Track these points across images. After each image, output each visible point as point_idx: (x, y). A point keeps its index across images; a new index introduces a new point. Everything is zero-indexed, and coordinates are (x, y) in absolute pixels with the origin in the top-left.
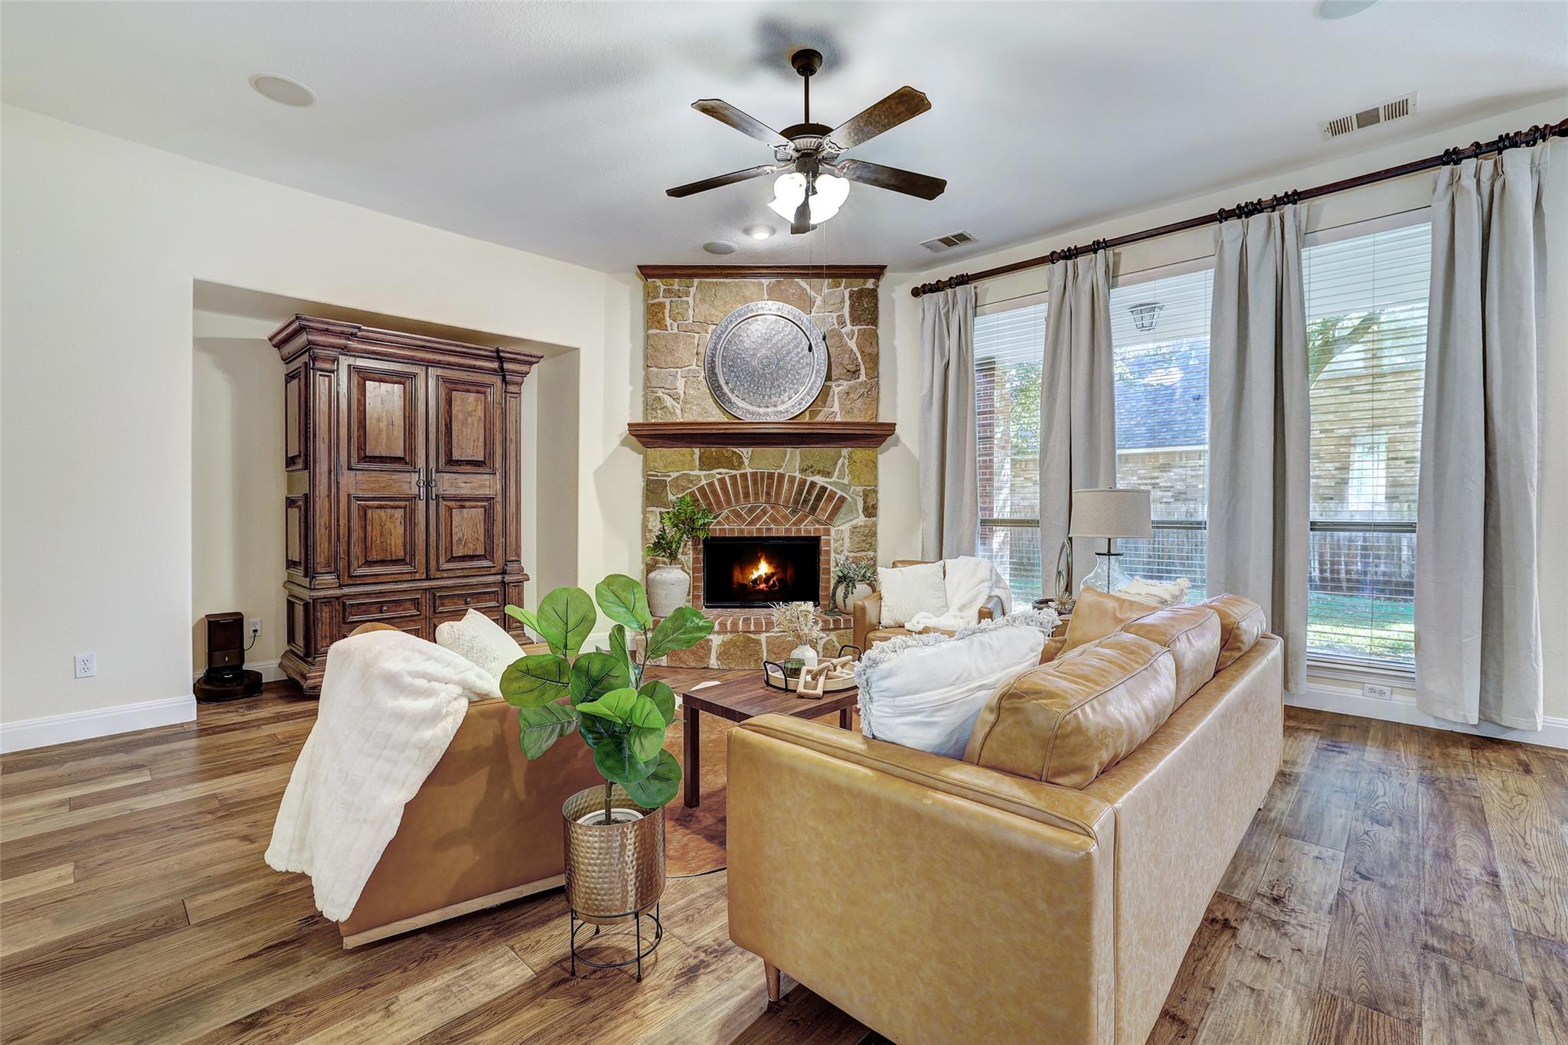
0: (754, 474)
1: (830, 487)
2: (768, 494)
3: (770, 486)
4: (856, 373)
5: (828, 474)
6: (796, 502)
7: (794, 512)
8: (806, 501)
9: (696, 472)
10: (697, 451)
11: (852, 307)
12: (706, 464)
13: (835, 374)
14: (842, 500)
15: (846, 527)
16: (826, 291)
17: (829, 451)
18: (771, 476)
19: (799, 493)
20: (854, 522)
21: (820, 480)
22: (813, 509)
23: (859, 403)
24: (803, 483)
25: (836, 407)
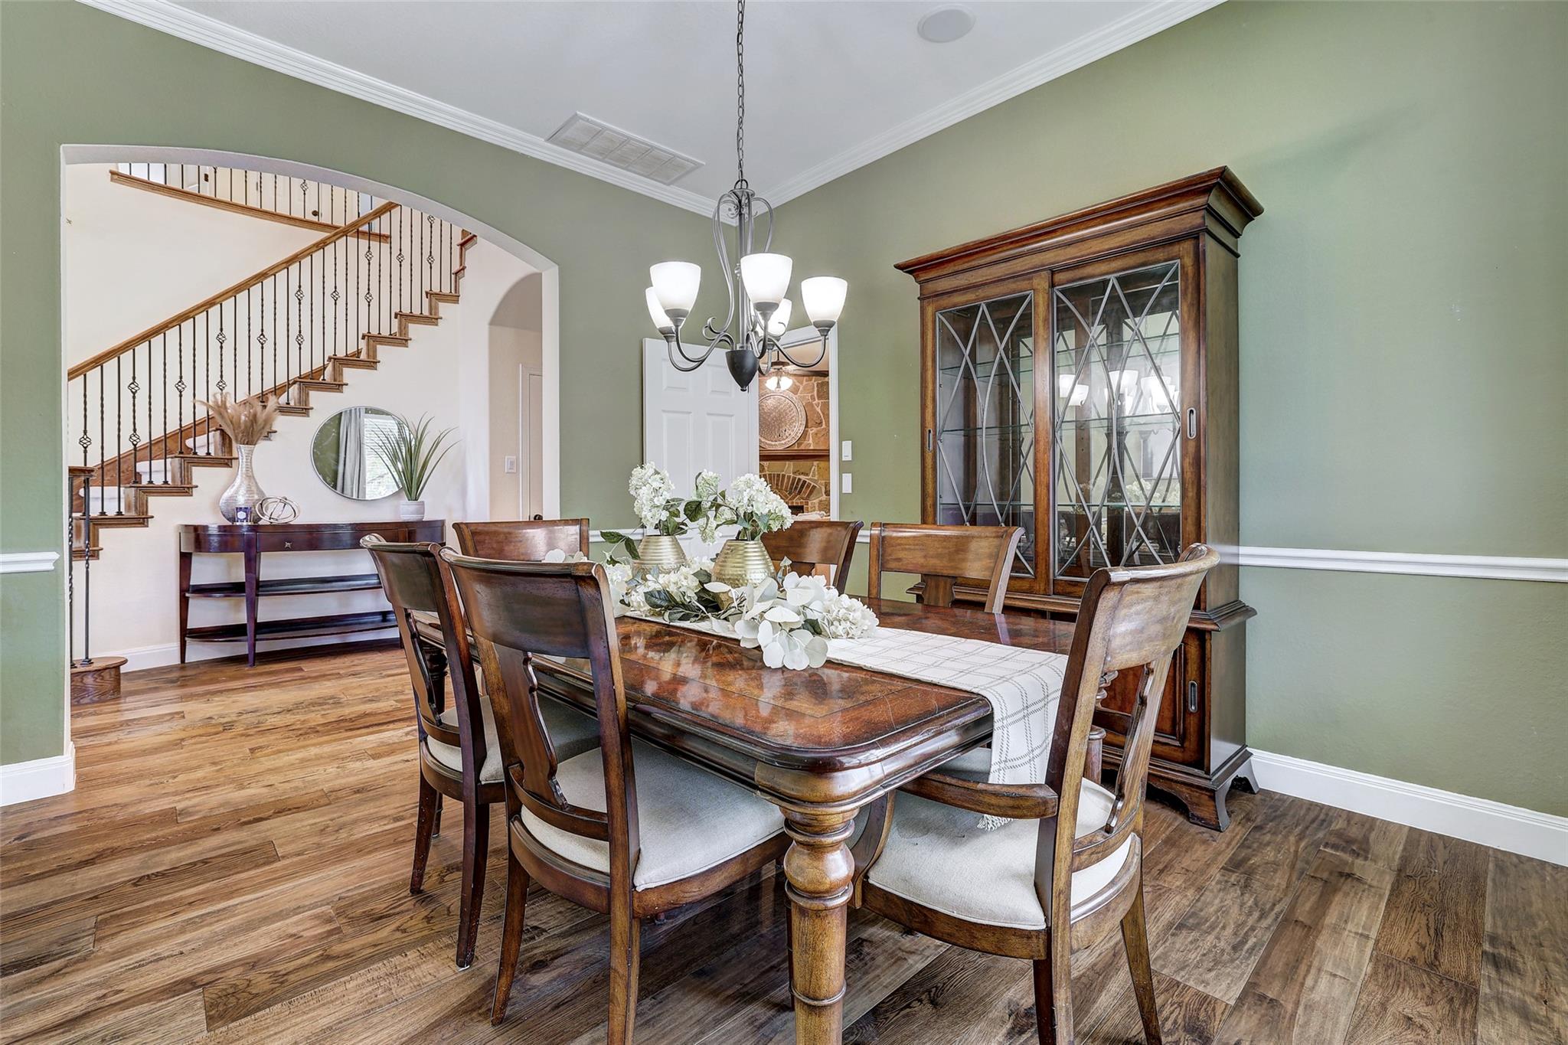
0: (770, 475)
1: (808, 481)
2: (777, 485)
3: (778, 480)
4: (820, 424)
5: (807, 475)
6: (791, 488)
7: (790, 494)
8: (796, 488)
11: (818, 391)
13: (809, 425)
14: (814, 487)
15: (816, 501)
16: (805, 383)
17: (808, 463)
18: (778, 475)
19: (793, 484)
20: (821, 498)
21: (803, 478)
22: (800, 492)
23: (822, 439)
24: (794, 479)
25: (811, 441)
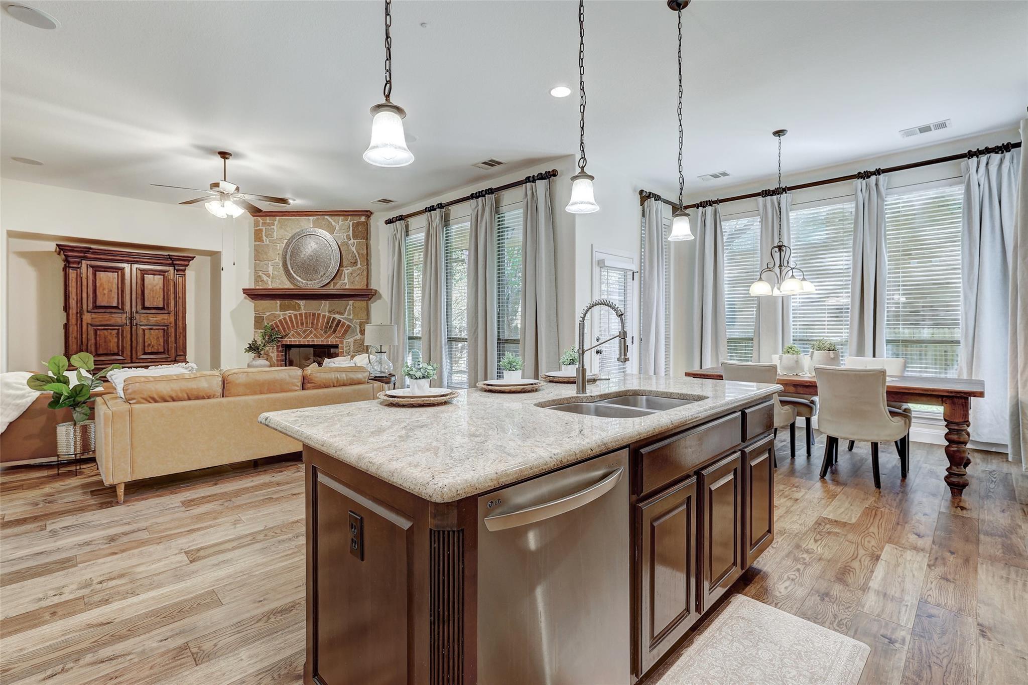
0: (305, 313)
1: (342, 320)
2: (312, 323)
3: (313, 319)
4: (355, 263)
5: (342, 314)
6: (326, 327)
7: (325, 332)
8: (331, 327)
9: (278, 312)
10: (278, 302)
11: (353, 230)
12: (283, 308)
13: (345, 264)
14: (349, 326)
15: (351, 340)
16: (341, 222)
17: (342, 302)
18: (314, 315)
19: (328, 323)
20: (355, 337)
21: (338, 317)
22: (335, 331)
23: (357, 278)
24: (329, 318)
25: (346, 281)
